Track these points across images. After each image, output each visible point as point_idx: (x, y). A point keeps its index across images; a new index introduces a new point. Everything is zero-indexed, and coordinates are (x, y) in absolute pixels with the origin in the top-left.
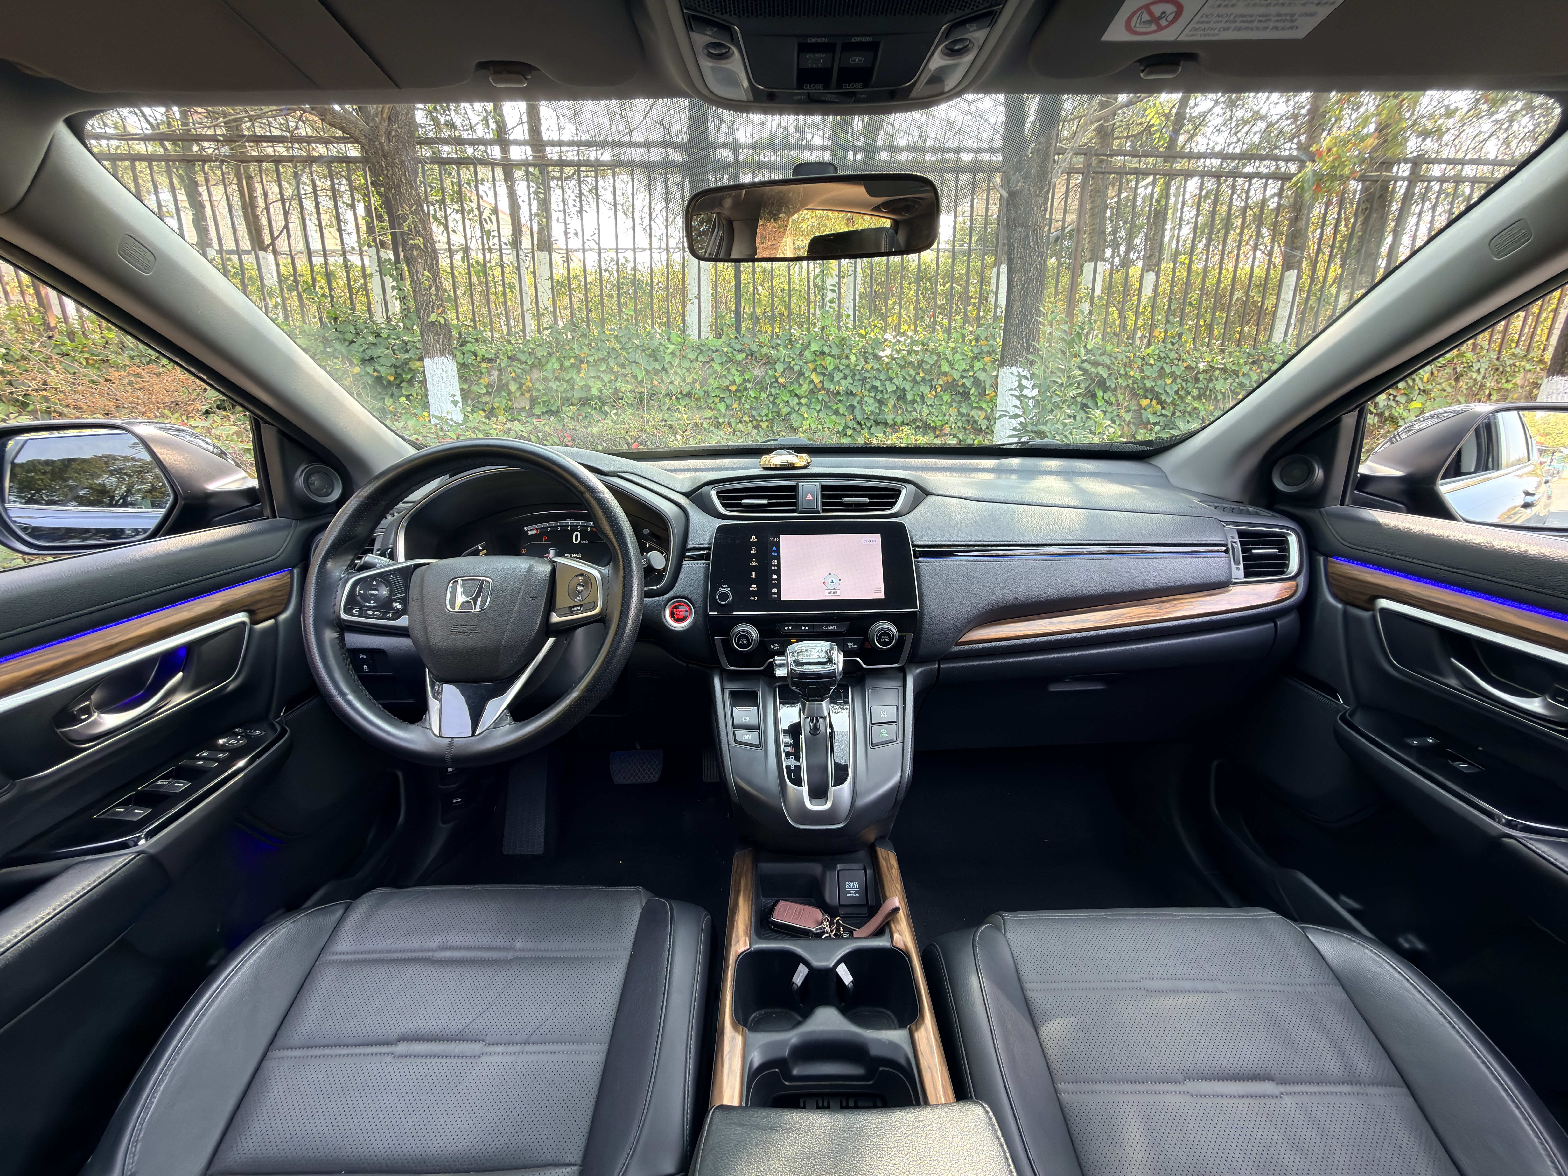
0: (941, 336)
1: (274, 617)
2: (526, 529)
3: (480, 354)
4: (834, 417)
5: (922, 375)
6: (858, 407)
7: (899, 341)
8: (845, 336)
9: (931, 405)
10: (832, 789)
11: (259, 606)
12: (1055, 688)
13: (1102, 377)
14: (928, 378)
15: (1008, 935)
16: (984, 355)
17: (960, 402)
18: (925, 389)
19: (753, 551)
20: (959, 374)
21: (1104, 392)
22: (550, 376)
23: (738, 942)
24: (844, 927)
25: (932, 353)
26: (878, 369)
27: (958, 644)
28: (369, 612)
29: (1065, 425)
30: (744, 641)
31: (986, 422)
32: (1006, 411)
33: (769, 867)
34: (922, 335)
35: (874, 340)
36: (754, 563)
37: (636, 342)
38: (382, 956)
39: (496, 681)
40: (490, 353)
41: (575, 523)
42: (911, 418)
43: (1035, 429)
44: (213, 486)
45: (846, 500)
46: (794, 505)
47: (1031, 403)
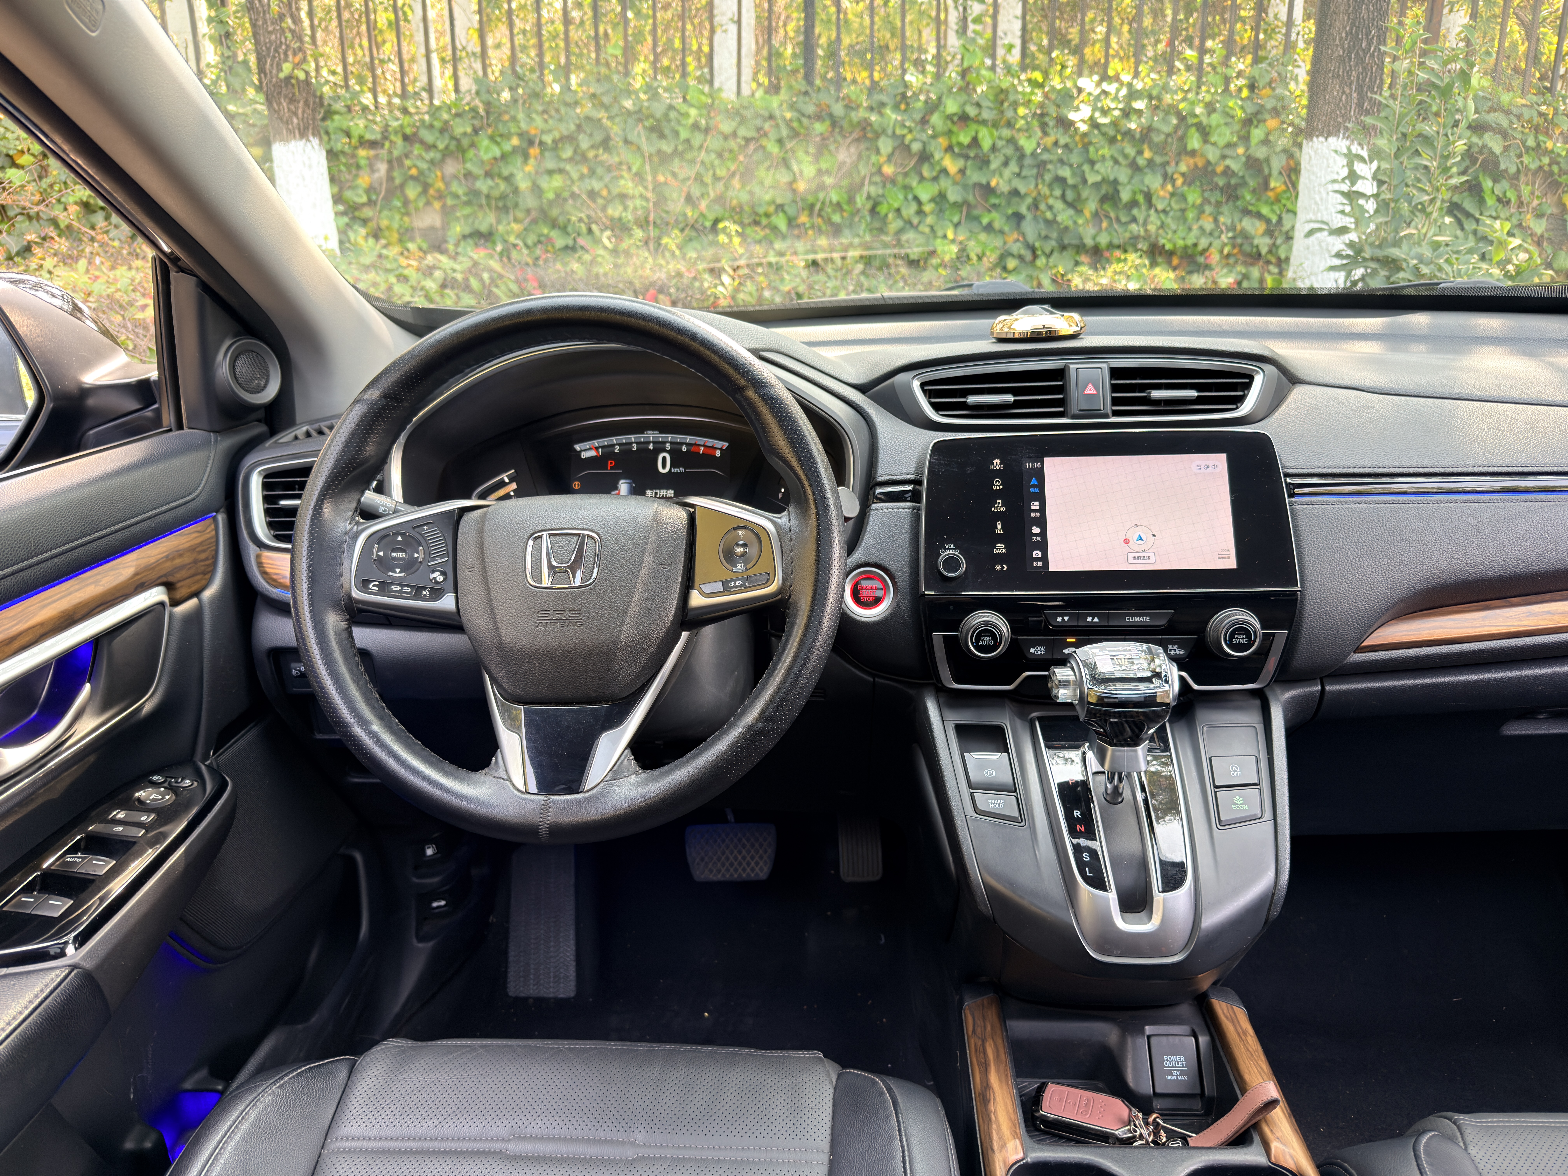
0: (1184, 79)
1: (197, 594)
2: (577, 447)
3: (355, 133)
4: (983, 237)
5: (1147, 154)
6: (1029, 216)
7: (1105, 92)
8: (1004, 85)
9: (1164, 211)
10: (1159, 898)
11: (178, 576)
12: (1515, 729)
13: (1493, 153)
14: (1159, 160)
15: (1473, 1151)
16: (1267, 116)
17: (1218, 204)
18: (1153, 181)
19: (997, 486)
20: (1218, 153)
21: (1495, 181)
22: (477, 171)
23: (1003, 1146)
24: (1166, 1130)
25: (1167, 113)
26: (1066, 146)
27: (1359, 649)
28: (394, 588)
29: (1436, 246)
30: (987, 641)
31: (1267, 241)
32: (1323, 222)
33: (1024, 1028)
34: (1147, 80)
35: (1059, 91)
36: (999, 507)
37: (628, 104)
38: (427, 1145)
39: (607, 702)
40: (373, 131)
41: (661, 437)
42: (1127, 235)
43: (1380, 253)
44: (91, 378)
45: (1156, 394)
46: (1061, 405)
47: (1370, 206)
